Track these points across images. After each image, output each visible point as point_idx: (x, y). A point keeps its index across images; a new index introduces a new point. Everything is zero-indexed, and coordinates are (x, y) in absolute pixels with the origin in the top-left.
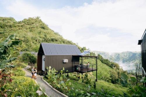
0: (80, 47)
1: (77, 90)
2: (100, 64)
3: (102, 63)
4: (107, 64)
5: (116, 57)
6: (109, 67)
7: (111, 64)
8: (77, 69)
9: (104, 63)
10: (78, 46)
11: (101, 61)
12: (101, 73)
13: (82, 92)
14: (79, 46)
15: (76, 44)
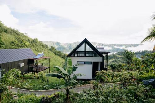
0: (31, 38)
1: (38, 86)
2: (53, 56)
3: (55, 55)
4: (60, 56)
5: (68, 47)
6: (62, 58)
7: (63, 55)
8: (33, 69)
9: (57, 55)
10: (27, 37)
11: (54, 53)
12: (54, 64)
13: (41, 86)
14: (29, 37)
15: (25, 34)
